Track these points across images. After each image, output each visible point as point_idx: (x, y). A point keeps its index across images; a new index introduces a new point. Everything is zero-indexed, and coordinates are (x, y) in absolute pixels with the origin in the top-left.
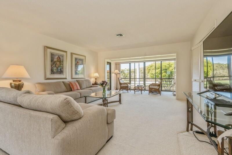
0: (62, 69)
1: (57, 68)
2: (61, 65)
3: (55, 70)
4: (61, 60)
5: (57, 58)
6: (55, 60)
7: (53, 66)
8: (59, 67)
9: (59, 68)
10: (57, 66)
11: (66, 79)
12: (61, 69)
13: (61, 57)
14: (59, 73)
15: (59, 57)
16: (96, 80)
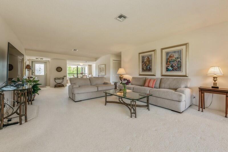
0: (151, 67)
1: (147, 67)
2: (150, 64)
3: (145, 69)
4: (150, 60)
5: (147, 59)
6: (145, 60)
7: (143, 66)
8: (148, 65)
9: (148, 67)
10: (147, 65)
11: (154, 75)
12: (149, 68)
13: (149, 57)
14: (148, 70)
15: (148, 57)
16: (215, 81)
